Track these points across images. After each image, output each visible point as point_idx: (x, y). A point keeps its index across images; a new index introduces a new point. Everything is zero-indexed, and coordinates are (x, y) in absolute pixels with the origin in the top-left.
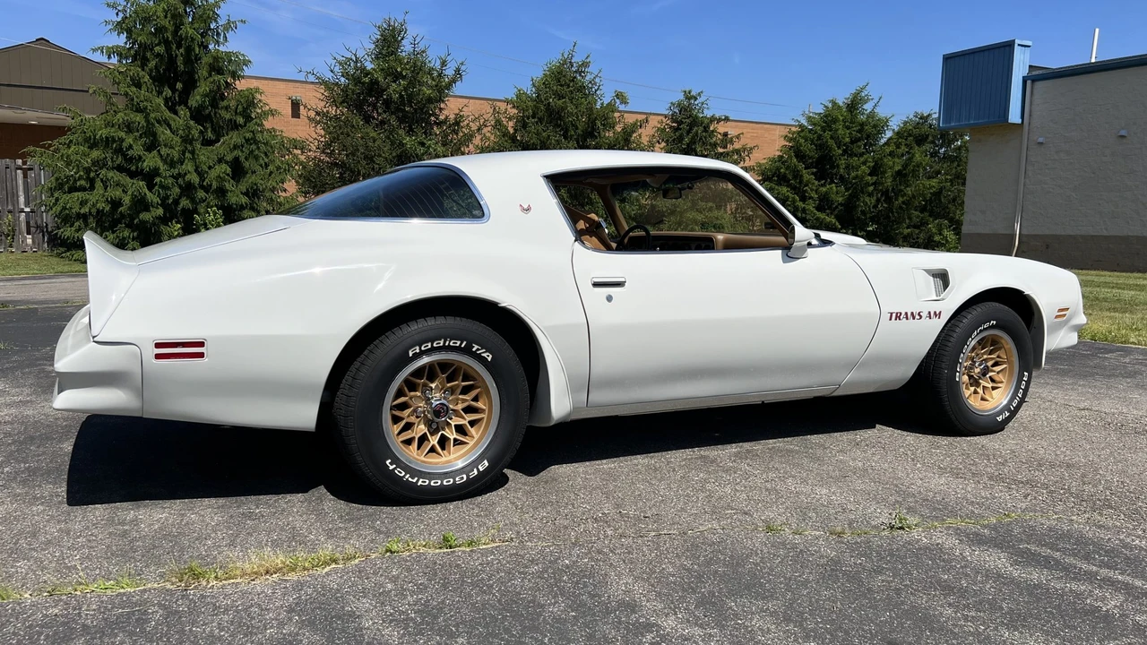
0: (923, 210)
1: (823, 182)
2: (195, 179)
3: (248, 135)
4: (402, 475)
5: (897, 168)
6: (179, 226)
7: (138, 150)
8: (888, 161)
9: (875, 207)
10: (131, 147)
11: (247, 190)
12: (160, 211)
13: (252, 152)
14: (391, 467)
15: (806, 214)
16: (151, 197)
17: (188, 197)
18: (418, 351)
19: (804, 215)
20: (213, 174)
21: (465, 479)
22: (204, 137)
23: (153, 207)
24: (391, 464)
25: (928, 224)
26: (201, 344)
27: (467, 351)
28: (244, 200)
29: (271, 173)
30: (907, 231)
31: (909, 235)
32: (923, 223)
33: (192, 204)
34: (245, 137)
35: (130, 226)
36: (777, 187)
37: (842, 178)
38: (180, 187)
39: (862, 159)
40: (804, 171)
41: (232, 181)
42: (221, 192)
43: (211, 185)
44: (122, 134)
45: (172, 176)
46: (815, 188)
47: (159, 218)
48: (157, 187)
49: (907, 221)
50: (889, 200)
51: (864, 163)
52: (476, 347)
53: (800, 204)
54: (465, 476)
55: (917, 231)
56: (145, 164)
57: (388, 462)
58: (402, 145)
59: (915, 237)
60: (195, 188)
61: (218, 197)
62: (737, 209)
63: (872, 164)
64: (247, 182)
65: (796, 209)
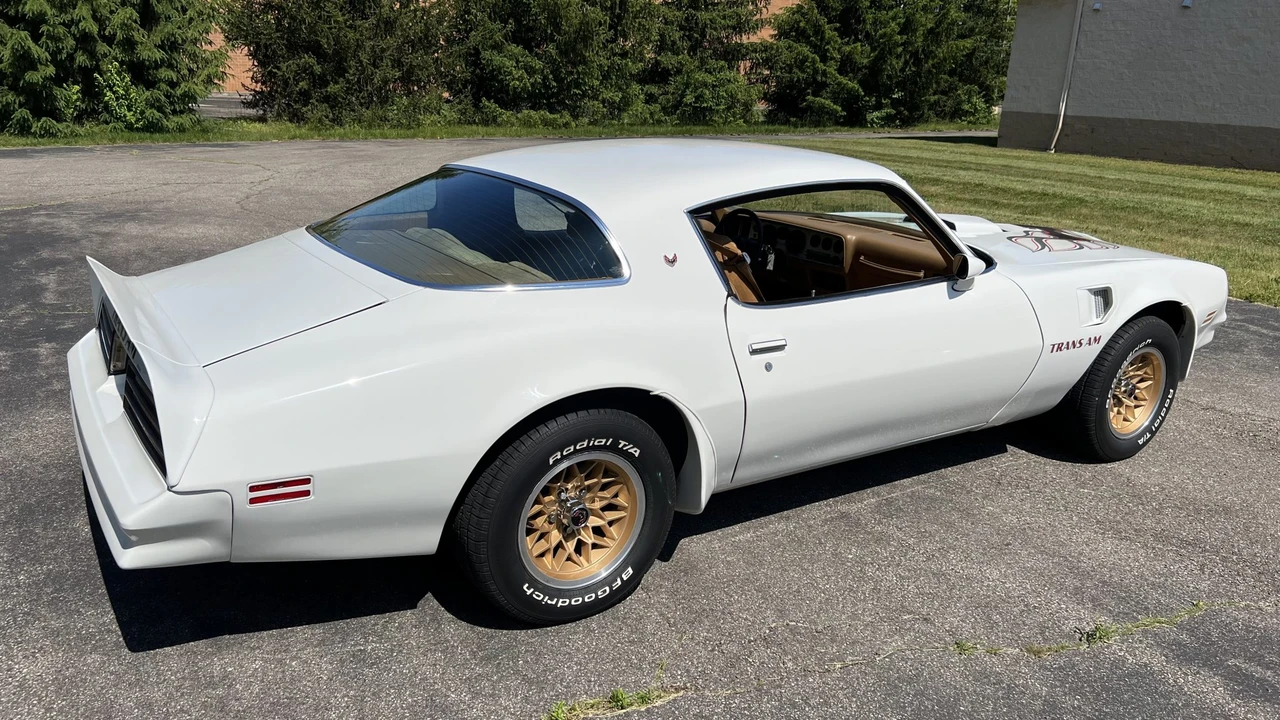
0: (952, 73)
1: (846, 40)
2: (95, 29)
4: (540, 599)
5: (929, 26)
6: (77, 88)
8: (920, 17)
9: (902, 70)
11: (162, 41)
12: (51, 70)
14: (529, 592)
15: (826, 77)
16: (37, 51)
17: (85, 51)
18: (559, 457)
19: (824, 79)
20: (117, 19)
21: (608, 591)
23: (41, 64)
24: (528, 588)
25: (957, 90)
26: (307, 481)
27: (614, 448)
28: (159, 55)
30: (933, 98)
31: (936, 103)
32: (952, 89)
33: (91, 60)
35: (13, 88)
36: (795, 45)
37: (868, 36)
38: (75, 39)
39: (891, 14)
40: (827, 27)
41: (142, 31)
42: (129, 44)
43: (115, 35)
45: (64, 24)
46: (837, 47)
47: (50, 78)
48: (43, 39)
49: (934, 86)
50: (918, 62)
51: (894, 19)
52: (623, 443)
53: (820, 66)
54: (607, 589)
55: (945, 98)
56: (27, 8)
57: (525, 587)
59: (942, 104)
60: (95, 40)
61: (124, 51)
62: (751, 69)
63: (903, 21)
64: (162, 31)
65: (816, 71)
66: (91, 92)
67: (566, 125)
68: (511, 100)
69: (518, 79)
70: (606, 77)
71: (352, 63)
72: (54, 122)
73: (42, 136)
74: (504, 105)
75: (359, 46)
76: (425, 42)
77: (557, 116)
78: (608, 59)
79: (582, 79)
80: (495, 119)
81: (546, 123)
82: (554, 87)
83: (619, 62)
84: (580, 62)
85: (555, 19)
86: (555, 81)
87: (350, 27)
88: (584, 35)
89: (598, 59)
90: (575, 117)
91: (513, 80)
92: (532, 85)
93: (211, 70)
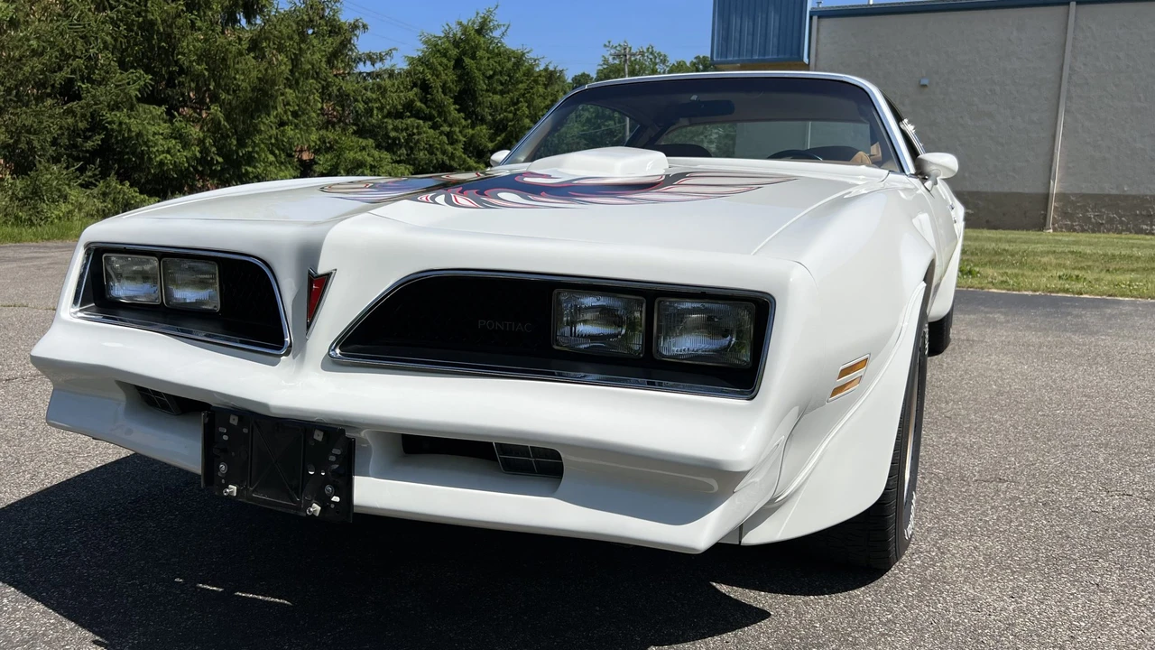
65: (444, 152)
74: (143, 188)
86: (219, 155)
91: (160, 153)
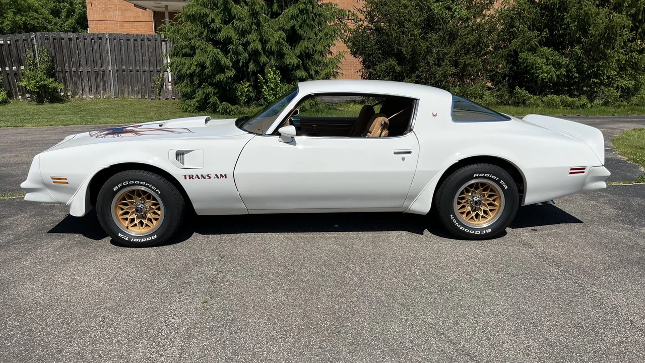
2: (260, 47)
3: (302, 6)
6: (248, 84)
7: (218, 23)
10: (213, 21)
11: (301, 53)
12: (231, 73)
13: (305, 21)
16: (225, 61)
17: (254, 61)
20: (273, 39)
22: (272, 10)
23: (227, 69)
28: (295, 61)
29: (321, 38)
33: (258, 67)
34: (299, 9)
35: (211, 84)
38: (249, 53)
41: (288, 46)
42: (281, 55)
43: (271, 50)
44: (207, 11)
45: (242, 44)
47: (231, 78)
48: (230, 53)
56: (222, 34)
58: (430, 10)
60: (260, 54)
61: (277, 59)
64: (301, 46)
66: (257, 87)
67: (583, 106)
68: (538, 87)
69: (546, 73)
70: (622, 69)
71: (422, 64)
72: (230, 105)
73: (222, 114)
74: (532, 91)
75: (429, 51)
76: (478, 47)
77: (575, 99)
78: (626, 55)
79: (602, 71)
80: (524, 102)
81: (566, 105)
82: (576, 77)
83: (636, 56)
84: (601, 58)
85: (584, 25)
86: (577, 73)
87: (423, 38)
88: (609, 37)
89: (617, 55)
90: (591, 101)
91: (542, 73)
92: (558, 76)
93: (327, 71)
